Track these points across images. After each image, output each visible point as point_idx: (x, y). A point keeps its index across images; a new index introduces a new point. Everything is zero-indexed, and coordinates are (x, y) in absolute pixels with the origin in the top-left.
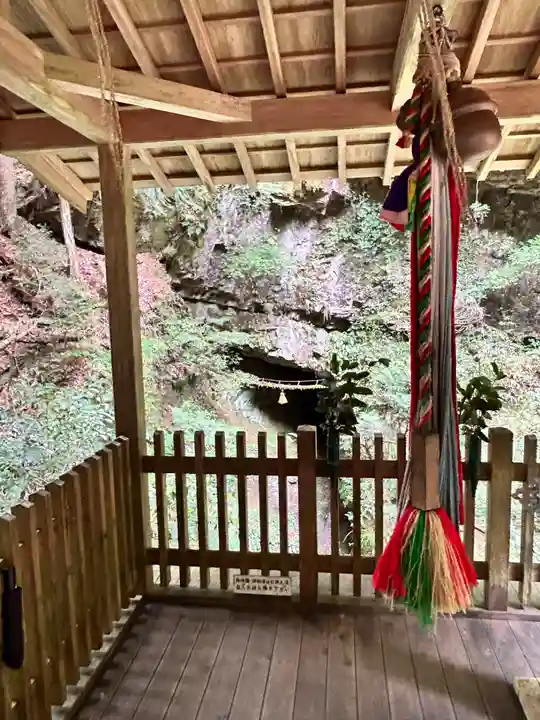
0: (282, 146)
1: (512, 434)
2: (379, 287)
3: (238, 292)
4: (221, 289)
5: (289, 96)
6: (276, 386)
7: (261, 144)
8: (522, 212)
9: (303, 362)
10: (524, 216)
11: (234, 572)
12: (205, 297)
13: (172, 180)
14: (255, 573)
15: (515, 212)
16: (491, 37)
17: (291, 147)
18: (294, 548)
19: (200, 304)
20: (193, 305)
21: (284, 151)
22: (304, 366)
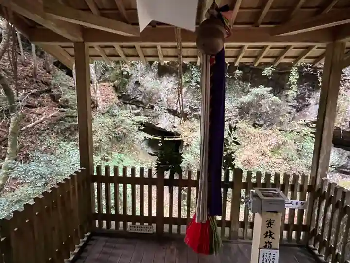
0: (155, 47)
1: (242, 171)
2: (199, 101)
3: (144, 101)
4: (137, 99)
5: (157, 27)
6: (158, 138)
7: (146, 46)
8: (255, 75)
9: (169, 129)
10: (255, 77)
11: (129, 223)
12: (130, 102)
13: (109, 58)
14: (138, 224)
15: (252, 75)
16: (240, 8)
17: (159, 48)
18: (154, 214)
19: (128, 105)
20: (126, 105)
21: (155, 49)
22: (169, 131)
